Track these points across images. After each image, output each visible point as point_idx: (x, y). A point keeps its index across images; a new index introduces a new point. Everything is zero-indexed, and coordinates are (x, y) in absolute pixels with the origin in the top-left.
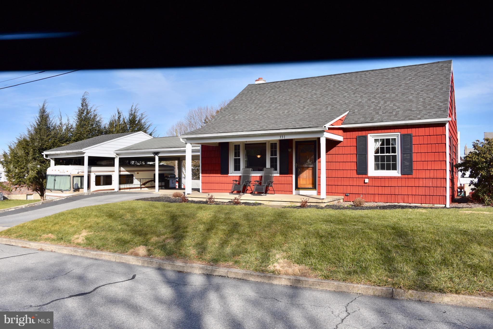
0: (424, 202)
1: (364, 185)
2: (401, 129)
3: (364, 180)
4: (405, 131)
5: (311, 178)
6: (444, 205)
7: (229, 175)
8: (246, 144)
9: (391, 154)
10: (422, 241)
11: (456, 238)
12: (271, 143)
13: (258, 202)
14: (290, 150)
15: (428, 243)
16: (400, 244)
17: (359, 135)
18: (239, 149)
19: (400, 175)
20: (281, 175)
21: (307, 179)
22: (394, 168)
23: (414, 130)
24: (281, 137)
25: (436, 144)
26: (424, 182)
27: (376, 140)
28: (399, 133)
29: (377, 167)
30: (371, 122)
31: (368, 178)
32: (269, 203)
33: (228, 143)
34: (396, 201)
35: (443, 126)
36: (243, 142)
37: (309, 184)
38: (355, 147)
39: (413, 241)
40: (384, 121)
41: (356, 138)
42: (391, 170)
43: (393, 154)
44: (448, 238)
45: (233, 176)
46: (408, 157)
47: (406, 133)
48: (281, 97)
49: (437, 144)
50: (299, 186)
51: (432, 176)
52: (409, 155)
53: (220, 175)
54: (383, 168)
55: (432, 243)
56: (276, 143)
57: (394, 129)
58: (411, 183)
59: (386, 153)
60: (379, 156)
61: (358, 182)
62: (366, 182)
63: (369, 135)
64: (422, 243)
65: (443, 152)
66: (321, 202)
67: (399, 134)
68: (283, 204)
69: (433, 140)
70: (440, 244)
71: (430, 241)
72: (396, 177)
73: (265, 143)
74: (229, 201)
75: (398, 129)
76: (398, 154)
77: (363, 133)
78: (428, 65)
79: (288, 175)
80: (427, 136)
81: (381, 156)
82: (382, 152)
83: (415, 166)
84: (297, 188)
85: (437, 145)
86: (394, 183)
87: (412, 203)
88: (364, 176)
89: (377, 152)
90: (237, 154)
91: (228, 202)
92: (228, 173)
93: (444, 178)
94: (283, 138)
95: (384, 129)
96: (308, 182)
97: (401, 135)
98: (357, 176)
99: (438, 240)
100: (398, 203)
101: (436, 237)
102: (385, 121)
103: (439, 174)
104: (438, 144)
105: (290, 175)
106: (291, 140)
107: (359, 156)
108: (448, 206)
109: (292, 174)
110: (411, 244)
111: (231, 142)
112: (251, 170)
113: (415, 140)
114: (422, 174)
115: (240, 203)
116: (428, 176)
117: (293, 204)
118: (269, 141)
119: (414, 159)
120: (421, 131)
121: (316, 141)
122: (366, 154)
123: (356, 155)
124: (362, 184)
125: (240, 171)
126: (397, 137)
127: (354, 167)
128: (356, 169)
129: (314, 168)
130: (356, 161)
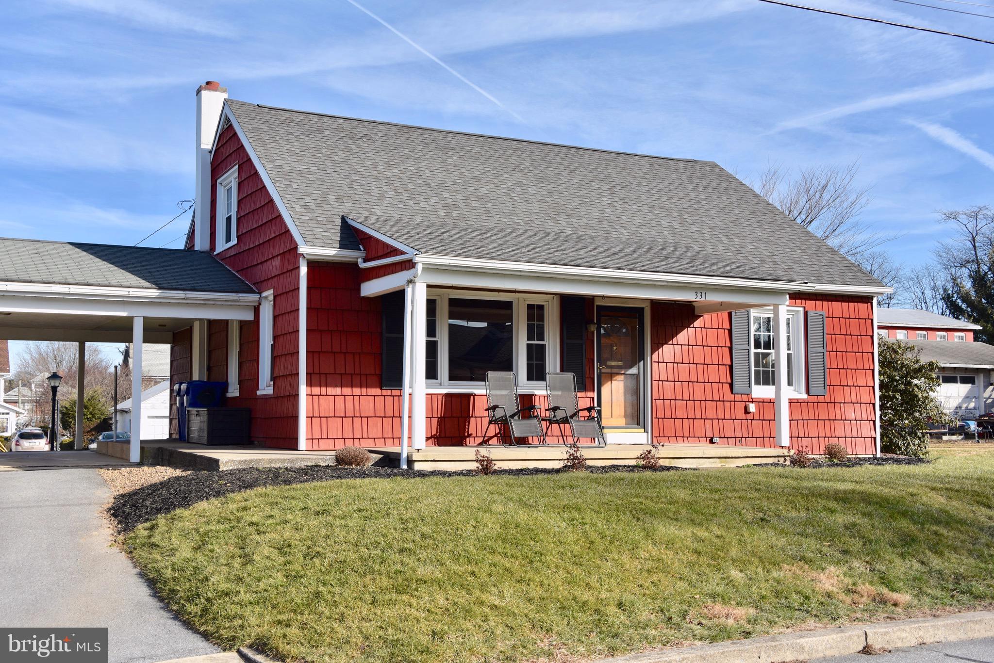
122: (748, 348)
123: (731, 349)
124: (741, 414)
125: (438, 381)
126: (792, 316)
127: (725, 377)
128: (729, 381)
129: (638, 376)
130: (730, 364)
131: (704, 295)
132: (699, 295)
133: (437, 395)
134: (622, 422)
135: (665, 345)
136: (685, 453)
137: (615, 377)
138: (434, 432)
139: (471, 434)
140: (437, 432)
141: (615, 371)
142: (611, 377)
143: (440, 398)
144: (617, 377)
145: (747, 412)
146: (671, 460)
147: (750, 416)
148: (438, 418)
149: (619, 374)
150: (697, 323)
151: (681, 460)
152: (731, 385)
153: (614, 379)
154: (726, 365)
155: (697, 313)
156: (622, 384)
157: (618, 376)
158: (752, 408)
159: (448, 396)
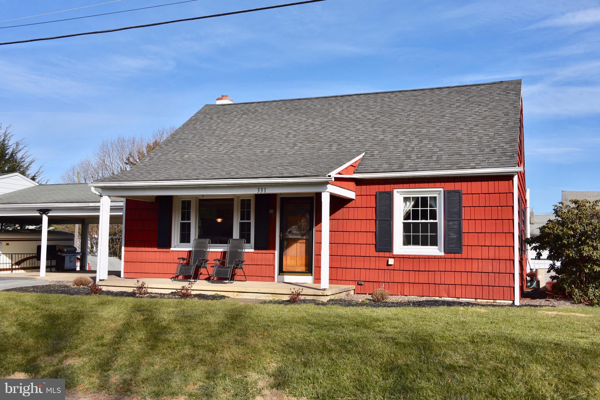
0: (479, 297)
1: (386, 267)
2: (445, 182)
3: (388, 261)
4: (451, 186)
5: (304, 256)
6: (512, 302)
7: (172, 249)
8: (201, 200)
9: (429, 221)
10: (490, 359)
11: (545, 354)
12: (241, 200)
13: (219, 293)
14: (271, 211)
15: (501, 362)
16: (457, 363)
17: (381, 190)
18: (189, 208)
19: (442, 254)
20: (257, 251)
21: (298, 258)
22: (434, 242)
23: (464, 184)
24: (260, 190)
25: (498, 206)
26: (480, 264)
27: (406, 199)
28: (442, 189)
29: (407, 241)
30: (399, 170)
31: (394, 257)
32: (237, 295)
33: (170, 198)
34: (437, 295)
35: (509, 180)
36: (196, 197)
37: (301, 265)
38: (374, 209)
39: (477, 358)
40: (419, 169)
41: (376, 196)
42: (428, 246)
43: (432, 221)
44: (532, 355)
45: (178, 251)
46: (455, 227)
47: (453, 189)
48: (258, 127)
49: (500, 206)
50: (284, 270)
51: (492, 256)
52: (456, 222)
53: (156, 249)
54: (416, 243)
55: (507, 362)
56: (250, 200)
57: (435, 182)
58: (460, 266)
59: (421, 220)
60: (410, 223)
61: (377, 263)
62: (389, 263)
63: (395, 191)
64: (491, 362)
65: (509, 220)
66: (321, 294)
67: (441, 191)
68: (261, 297)
69: (494, 200)
70: (521, 364)
71: (503, 359)
72: (437, 256)
73: (232, 200)
74: (172, 293)
75: (441, 182)
76: (440, 220)
77: (387, 188)
78: (486, 86)
79: (268, 251)
80: (485, 194)
81: (413, 223)
82: (416, 217)
83: (466, 240)
84: (281, 271)
85: (500, 208)
86: (433, 266)
87: (462, 298)
88: (387, 254)
89: (407, 217)
90: (186, 216)
91: (169, 294)
92: (170, 246)
93: (510, 260)
94: (263, 192)
95: (419, 183)
96: (299, 263)
97: (444, 192)
98: (377, 254)
99: (517, 357)
100: (439, 297)
101: (512, 353)
102: (421, 169)
103: (504, 253)
104: (502, 206)
105: (271, 251)
106: (275, 195)
107: (379, 223)
108: (517, 303)
109: (274, 249)
110: (474, 364)
111: (176, 196)
112: (208, 242)
113: (466, 201)
114: (477, 253)
115: (191, 295)
116: (485, 256)
117: (276, 297)
118: (238, 196)
119: (465, 229)
120: (476, 186)
121: (313, 197)
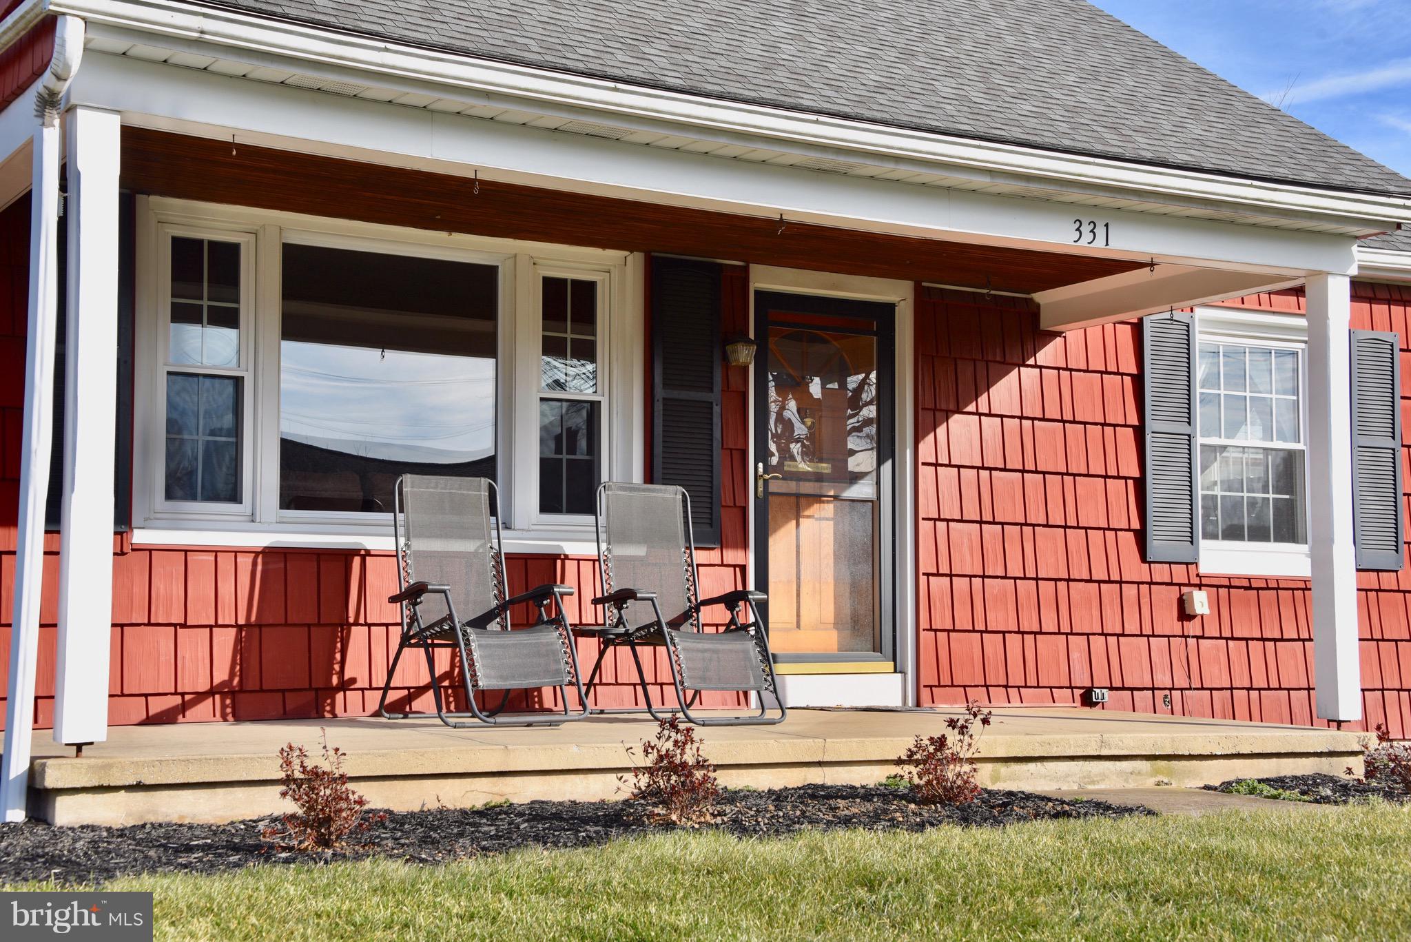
3: (1181, 602)
7: (138, 537)
9: (1275, 444)
12: (546, 280)
31: (1205, 584)
46: (1381, 470)
52: (1382, 455)
56: (591, 285)
58: (1395, 618)
59: (1252, 438)
62: (1195, 610)
79: (714, 556)
88: (1179, 574)
92: (127, 520)
94: (1100, 243)
98: (1144, 571)
105: (735, 555)
107: (1154, 443)
109: (744, 540)
119: (1406, 481)
122: (1185, 429)
123: (1140, 433)
124: (1167, 621)
125: (245, 507)
126: (1303, 346)
127: (1123, 514)
128: (1136, 525)
129: (875, 504)
130: (1136, 474)
131: (1101, 231)
132: (1086, 229)
133: (236, 552)
134: (830, 640)
135: (957, 417)
136: (1041, 744)
137: (809, 506)
138: (221, 675)
139: (353, 680)
140: (232, 674)
141: (807, 488)
142: (798, 504)
143: (245, 562)
144: (815, 510)
145: (1184, 614)
146: (999, 766)
147: (1193, 628)
148: (239, 628)
149: (818, 498)
150: (1048, 354)
151: (1032, 766)
152: (1141, 537)
153: (807, 513)
154: (1126, 478)
155: (1045, 325)
156: (828, 529)
157: (816, 506)
158: (1201, 602)
159: (270, 554)
